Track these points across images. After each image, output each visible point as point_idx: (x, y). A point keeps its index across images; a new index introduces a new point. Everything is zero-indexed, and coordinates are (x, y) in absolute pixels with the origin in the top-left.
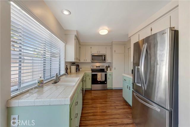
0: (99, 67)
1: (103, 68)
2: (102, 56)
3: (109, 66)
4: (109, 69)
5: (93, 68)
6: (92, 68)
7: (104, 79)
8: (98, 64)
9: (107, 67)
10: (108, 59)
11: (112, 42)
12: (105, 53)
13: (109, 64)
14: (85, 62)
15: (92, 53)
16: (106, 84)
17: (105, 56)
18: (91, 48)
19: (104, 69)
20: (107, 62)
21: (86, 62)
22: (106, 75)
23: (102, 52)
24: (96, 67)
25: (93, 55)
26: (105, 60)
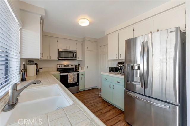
0: (69, 66)
1: (72, 67)
2: (73, 52)
3: (79, 65)
4: (80, 68)
5: (60, 67)
6: (58, 67)
7: (76, 80)
8: (65, 63)
10: (79, 57)
11: (84, 38)
12: (76, 50)
13: (79, 62)
14: (48, 59)
15: (59, 48)
17: (75, 52)
18: (58, 41)
20: (78, 60)
21: (50, 59)
23: (72, 48)
24: (64, 66)
25: (60, 51)
26: (76, 57)
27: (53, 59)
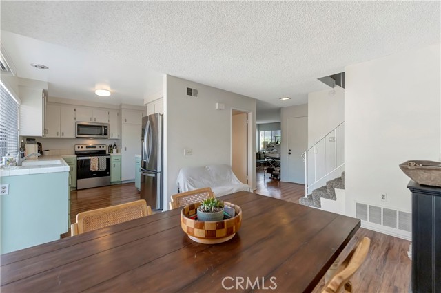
0: (95, 147)
1: (102, 149)
2: (101, 127)
3: (115, 145)
4: (115, 150)
5: (80, 149)
6: (77, 149)
7: (104, 167)
8: (91, 142)
9: (111, 148)
10: (113, 133)
11: (121, 105)
12: (107, 122)
13: (116, 141)
14: (59, 136)
15: (77, 120)
16: (109, 175)
17: (107, 127)
18: (75, 110)
19: (105, 151)
20: (111, 138)
21: (62, 137)
22: (108, 161)
23: (101, 120)
24: (87, 147)
25: (78, 125)
26: (106, 134)
27: (66, 136)
